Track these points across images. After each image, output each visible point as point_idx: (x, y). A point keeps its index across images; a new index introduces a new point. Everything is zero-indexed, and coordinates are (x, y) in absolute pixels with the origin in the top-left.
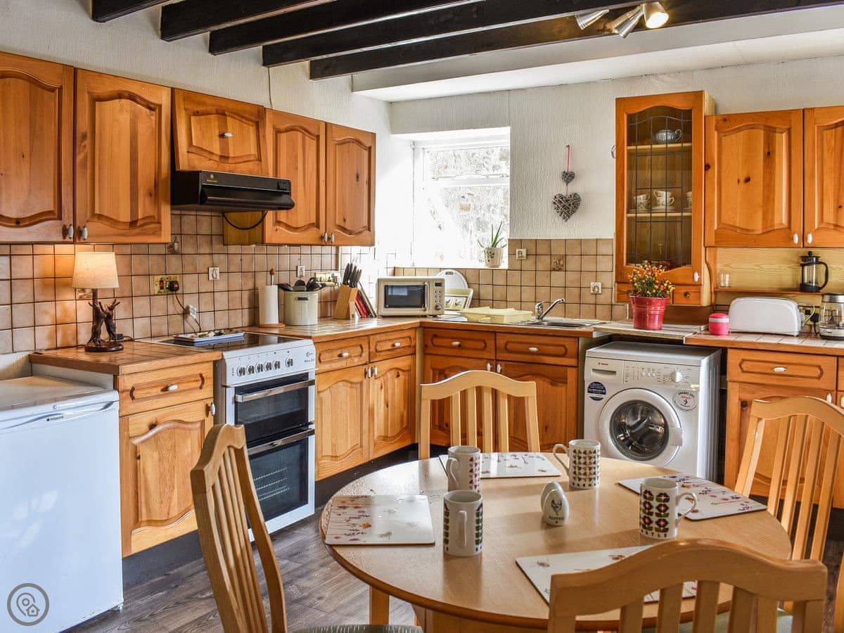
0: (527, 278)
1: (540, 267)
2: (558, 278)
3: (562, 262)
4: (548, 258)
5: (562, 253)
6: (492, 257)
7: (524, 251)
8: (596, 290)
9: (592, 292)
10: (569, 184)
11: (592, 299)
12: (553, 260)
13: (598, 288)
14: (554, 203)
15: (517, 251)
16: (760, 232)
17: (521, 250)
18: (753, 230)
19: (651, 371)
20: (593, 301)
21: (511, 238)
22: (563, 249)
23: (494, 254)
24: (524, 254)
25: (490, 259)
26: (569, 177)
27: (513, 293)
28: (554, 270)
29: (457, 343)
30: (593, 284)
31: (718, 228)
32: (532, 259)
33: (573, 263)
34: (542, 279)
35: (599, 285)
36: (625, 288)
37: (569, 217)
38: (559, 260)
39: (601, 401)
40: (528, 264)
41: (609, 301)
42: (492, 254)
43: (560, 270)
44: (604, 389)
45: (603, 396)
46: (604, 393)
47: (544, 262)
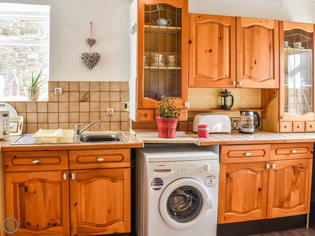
0: (63, 107)
1: (72, 99)
2: (84, 106)
3: (87, 96)
4: (77, 94)
5: (88, 90)
6: (34, 93)
7: (61, 90)
8: (111, 113)
9: (108, 114)
10: (92, 47)
11: (107, 119)
12: (81, 95)
13: (112, 112)
14: (82, 58)
15: (56, 89)
16: (216, 79)
17: (58, 88)
18: (213, 78)
19: (192, 166)
20: (108, 120)
21: (51, 80)
22: (88, 88)
23: (35, 91)
24: (61, 91)
25: (33, 94)
26: (92, 42)
27: (53, 118)
28: (82, 101)
29: (37, 161)
30: (108, 110)
31: (195, 77)
32: (66, 95)
33: (94, 97)
34: (74, 107)
35: (113, 110)
36: (143, 112)
37: (92, 67)
38: (85, 95)
39: (160, 190)
40: (64, 98)
41: (118, 119)
42: (34, 91)
43: (85, 101)
44: (162, 182)
45: (161, 186)
46: (162, 185)
47: (75, 97)
